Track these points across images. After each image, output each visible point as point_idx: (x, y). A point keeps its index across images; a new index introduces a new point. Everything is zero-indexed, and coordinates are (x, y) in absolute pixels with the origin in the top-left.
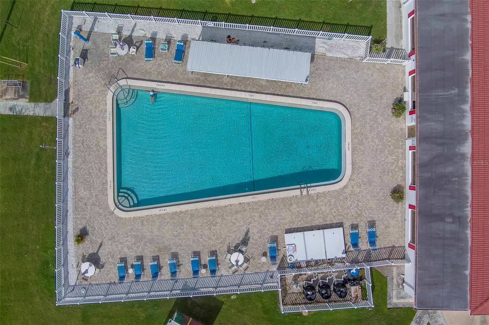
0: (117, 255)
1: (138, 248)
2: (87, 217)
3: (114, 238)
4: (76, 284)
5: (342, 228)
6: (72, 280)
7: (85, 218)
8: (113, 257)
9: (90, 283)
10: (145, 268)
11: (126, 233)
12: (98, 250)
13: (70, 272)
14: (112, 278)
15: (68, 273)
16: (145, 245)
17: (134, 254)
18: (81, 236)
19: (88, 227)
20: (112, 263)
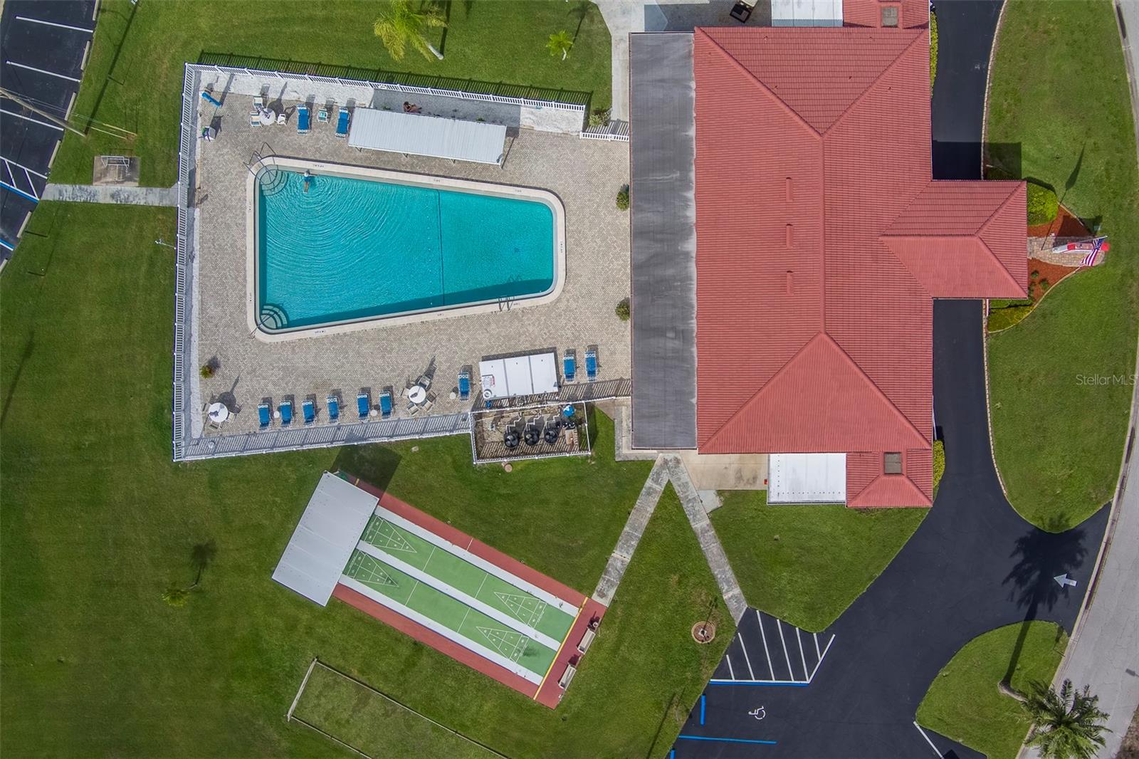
0: (259, 395)
1: (286, 384)
2: (219, 343)
3: (254, 371)
4: (201, 436)
5: (553, 354)
6: (197, 431)
7: (216, 345)
8: (252, 397)
9: (221, 435)
10: (296, 411)
11: (271, 364)
12: (233, 389)
13: (193, 420)
14: (251, 426)
15: (191, 421)
16: (298, 380)
17: (282, 393)
18: (210, 369)
19: (219, 357)
20: (252, 405)
